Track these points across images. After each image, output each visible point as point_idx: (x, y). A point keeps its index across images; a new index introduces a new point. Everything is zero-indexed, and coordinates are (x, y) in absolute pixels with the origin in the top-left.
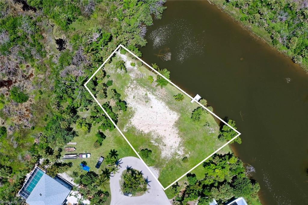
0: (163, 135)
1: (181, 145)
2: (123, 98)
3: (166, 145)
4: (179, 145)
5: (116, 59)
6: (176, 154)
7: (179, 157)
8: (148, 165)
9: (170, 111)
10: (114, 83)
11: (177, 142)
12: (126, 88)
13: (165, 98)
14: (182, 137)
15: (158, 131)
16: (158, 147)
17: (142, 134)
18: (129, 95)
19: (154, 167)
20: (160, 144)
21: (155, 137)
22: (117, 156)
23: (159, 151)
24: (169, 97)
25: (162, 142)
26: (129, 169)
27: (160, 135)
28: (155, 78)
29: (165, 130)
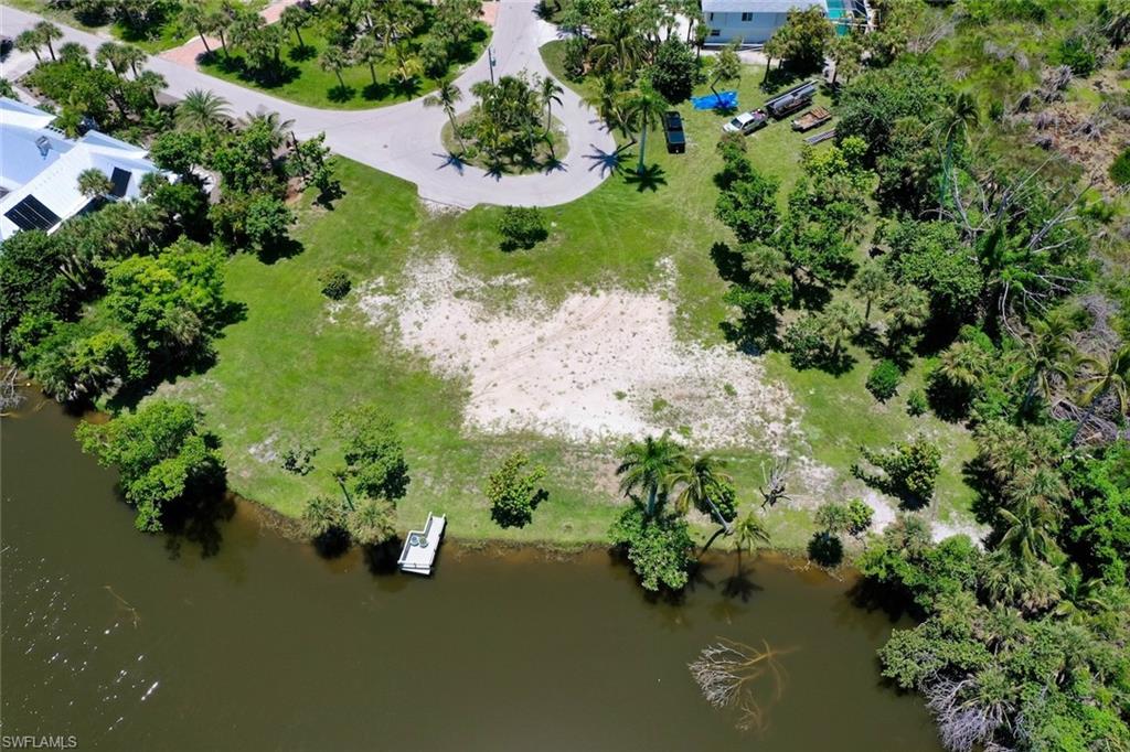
0: (494, 323)
1: (388, 329)
2: (773, 363)
3: (454, 298)
4: (396, 325)
5: (956, 504)
6: (391, 290)
7: (373, 286)
8: (486, 208)
9: (521, 426)
10: (864, 396)
11: (415, 329)
12: (797, 408)
13: (584, 465)
14: (402, 358)
15: (526, 324)
16: (483, 275)
17: (587, 284)
18: (761, 387)
19: (457, 213)
20: (483, 290)
21: (521, 302)
22: (627, 178)
23: (471, 266)
24: (568, 475)
25: (481, 300)
26: (552, 163)
27: (507, 315)
28: (704, 525)
29: (495, 342)
